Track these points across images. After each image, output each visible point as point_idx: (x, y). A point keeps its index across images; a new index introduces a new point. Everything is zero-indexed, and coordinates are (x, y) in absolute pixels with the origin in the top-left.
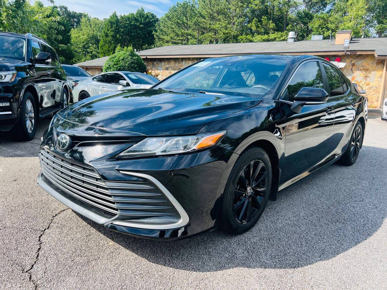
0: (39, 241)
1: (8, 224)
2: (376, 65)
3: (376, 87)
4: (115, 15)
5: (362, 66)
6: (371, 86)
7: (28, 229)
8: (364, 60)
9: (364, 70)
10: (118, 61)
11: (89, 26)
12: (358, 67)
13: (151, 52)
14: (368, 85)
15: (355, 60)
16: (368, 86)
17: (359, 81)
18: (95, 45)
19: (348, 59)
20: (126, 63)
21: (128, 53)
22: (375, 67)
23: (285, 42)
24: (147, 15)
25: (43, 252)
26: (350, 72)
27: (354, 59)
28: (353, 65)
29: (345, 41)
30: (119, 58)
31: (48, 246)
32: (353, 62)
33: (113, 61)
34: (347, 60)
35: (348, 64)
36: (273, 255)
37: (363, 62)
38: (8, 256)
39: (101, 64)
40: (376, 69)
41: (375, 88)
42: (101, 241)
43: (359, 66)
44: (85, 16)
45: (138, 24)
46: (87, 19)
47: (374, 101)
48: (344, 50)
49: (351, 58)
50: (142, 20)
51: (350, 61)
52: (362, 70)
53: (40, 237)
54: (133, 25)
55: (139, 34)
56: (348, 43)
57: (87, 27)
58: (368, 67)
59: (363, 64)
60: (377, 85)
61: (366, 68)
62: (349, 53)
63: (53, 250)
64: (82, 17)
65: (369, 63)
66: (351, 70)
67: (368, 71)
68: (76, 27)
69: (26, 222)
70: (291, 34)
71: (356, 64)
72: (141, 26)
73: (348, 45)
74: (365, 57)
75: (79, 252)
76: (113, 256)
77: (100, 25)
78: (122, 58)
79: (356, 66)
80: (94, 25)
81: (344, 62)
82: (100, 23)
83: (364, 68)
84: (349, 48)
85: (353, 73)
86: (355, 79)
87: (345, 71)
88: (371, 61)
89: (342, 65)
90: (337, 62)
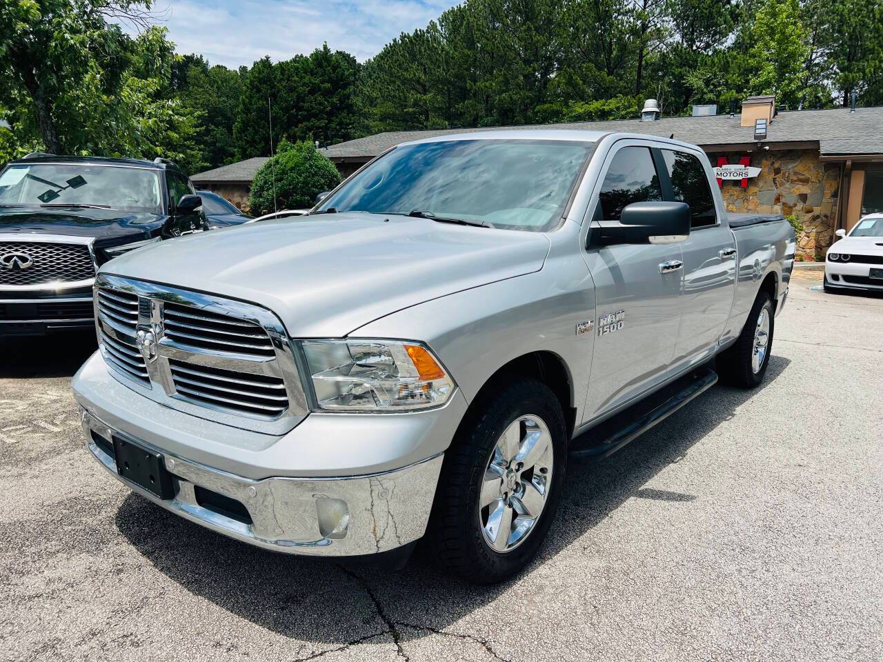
2: (823, 171)
3: (826, 216)
4: (267, 64)
5: (796, 173)
6: (815, 214)
8: (799, 161)
9: (801, 180)
11: (208, 85)
12: (787, 174)
13: (352, 150)
14: (809, 211)
15: (780, 162)
16: (810, 215)
17: (791, 204)
18: (221, 128)
19: (766, 160)
21: (304, 155)
22: (821, 174)
23: (636, 122)
26: (771, 186)
27: (779, 159)
28: (777, 171)
29: (758, 122)
30: (285, 166)
32: (776, 165)
33: (272, 172)
34: (764, 162)
35: (766, 169)
37: (795, 164)
40: (825, 178)
41: (824, 219)
43: (789, 174)
44: (197, 63)
45: (317, 82)
46: (200, 69)
48: (757, 141)
49: (772, 158)
50: (327, 71)
51: (769, 163)
52: (796, 181)
54: (307, 85)
55: (321, 104)
56: (764, 126)
57: (203, 86)
58: (807, 175)
59: (797, 169)
60: (829, 213)
61: (803, 177)
62: (767, 148)
64: (191, 65)
65: (809, 167)
66: (774, 181)
67: (808, 183)
68: (178, 87)
70: (650, 105)
71: (783, 169)
72: (324, 85)
73: (763, 131)
74: (801, 155)
78: (290, 165)
79: (784, 174)
81: (758, 165)
82: (232, 79)
83: (801, 177)
84: (765, 137)
85: (777, 188)
86: (783, 200)
87: (761, 184)
88: (813, 163)
89: (753, 172)
90: (742, 166)
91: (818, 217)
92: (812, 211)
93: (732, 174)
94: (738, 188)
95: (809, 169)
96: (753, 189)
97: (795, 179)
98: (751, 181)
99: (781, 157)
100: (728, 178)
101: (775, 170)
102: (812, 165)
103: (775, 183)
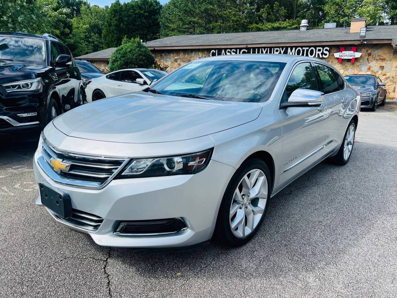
0: (105, 273)
1: (67, 253)
2: (393, 55)
3: (393, 77)
4: (118, 3)
5: (379, 56)
6: (387, 76)
7: (90, 259)
8: (381, 49)
9: (381, 59)
10: (126, 53)
11: (90, 14)
12: (374, 56)
13: (158, 43)
14: (384, 75)
15: (371, 50)
16: (385, 77)
17: (376, 71)
18: (97, 35)
19: (365, 49)
20: (134, 55)
21: (135, 45)
22: (391, 56)
23: (297, 31)
24: (151, 2)
25: (113, 286)
26: (366, 62)
27: (371, 48)
28: (370, 55)
29: (362, 29)
30: (126, 50)
31: (117, 280)
32: (369, 52)
33: (120, 53)
34: (363, 50)
35: (364, 54)
36: (345, 282)
37: (379, 51)
38: (79, 294)
39: (107, 56)
40: (393, 58)
41: (392, 79)
42: (168, 272)
43: (375, 56)
44: (85, 4)
45: (142, 12)
46: (86, 7)
47: (391, 91)
48: (361, 39)
49: (367, 48)
50: (146, 7)
51: (366, 50)
52: (379, 60)
53: (104, 268)
54: (137, 14)
55: (144, 23)
56: (365, 31)
57: (88, 15)
58: (384, 56)
59: (379, 54)
60: (394, 76)
61: (382, 58)
62: (366, 43)
63: (123, 284)
64: (82, 5)
66: (367, 60)
67: (385, 60)
68: (76, 15)
69: (85, 251)
70: (304, 22)
71: (373, 53)
72: (146, 14)
73: (364, 34)
74: (382, 46)
75: (150, 286)
76: (186, 289)
77: (101, 13)
78: (129, 50)
79: (373, 56)
80: (95, 13)
81: (360, 51)
82: (101, 11)
83: (381, 58)
84: (365, 37)
85: (369, 63)
86: (371, 69)
87: (361, 61)
88: (388, 51)
89: (358, 55)
90: (352, 52)
91: (389, 77)
92: (386, 75)
93: (347, 56)
94: (350, 63)
95: (385, 54)
96: (357, 64)
97: (378, 58)
98: (356, 59)
99: (372, 48)
100: (345, 58)
101: (368, 54)
102: (387, 52)
103: (368, 61)
